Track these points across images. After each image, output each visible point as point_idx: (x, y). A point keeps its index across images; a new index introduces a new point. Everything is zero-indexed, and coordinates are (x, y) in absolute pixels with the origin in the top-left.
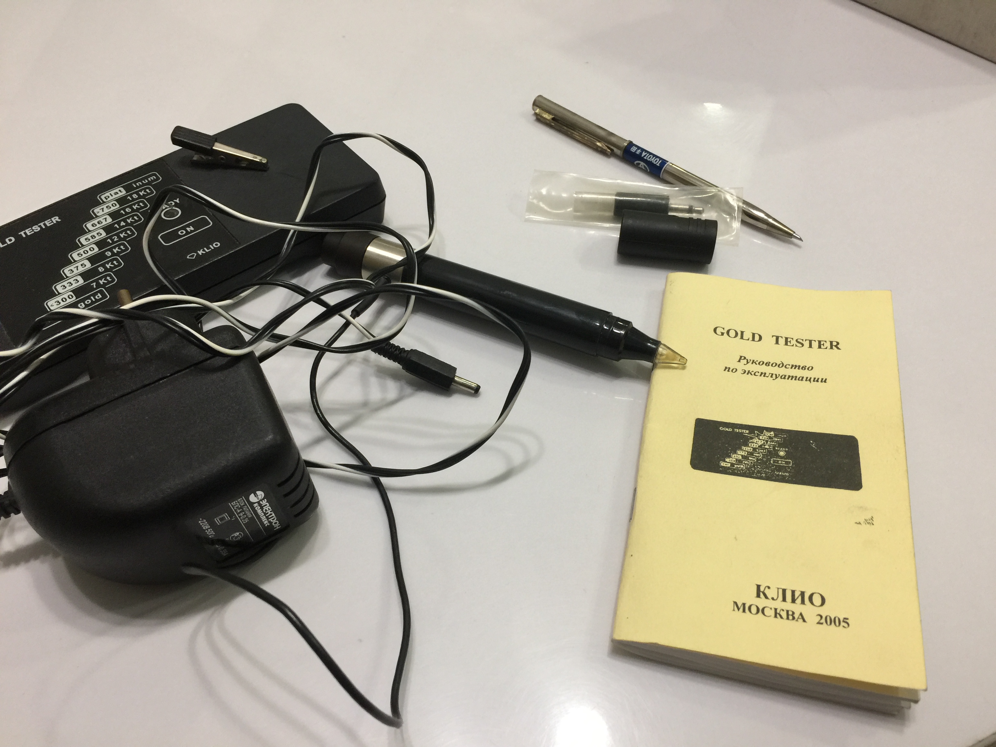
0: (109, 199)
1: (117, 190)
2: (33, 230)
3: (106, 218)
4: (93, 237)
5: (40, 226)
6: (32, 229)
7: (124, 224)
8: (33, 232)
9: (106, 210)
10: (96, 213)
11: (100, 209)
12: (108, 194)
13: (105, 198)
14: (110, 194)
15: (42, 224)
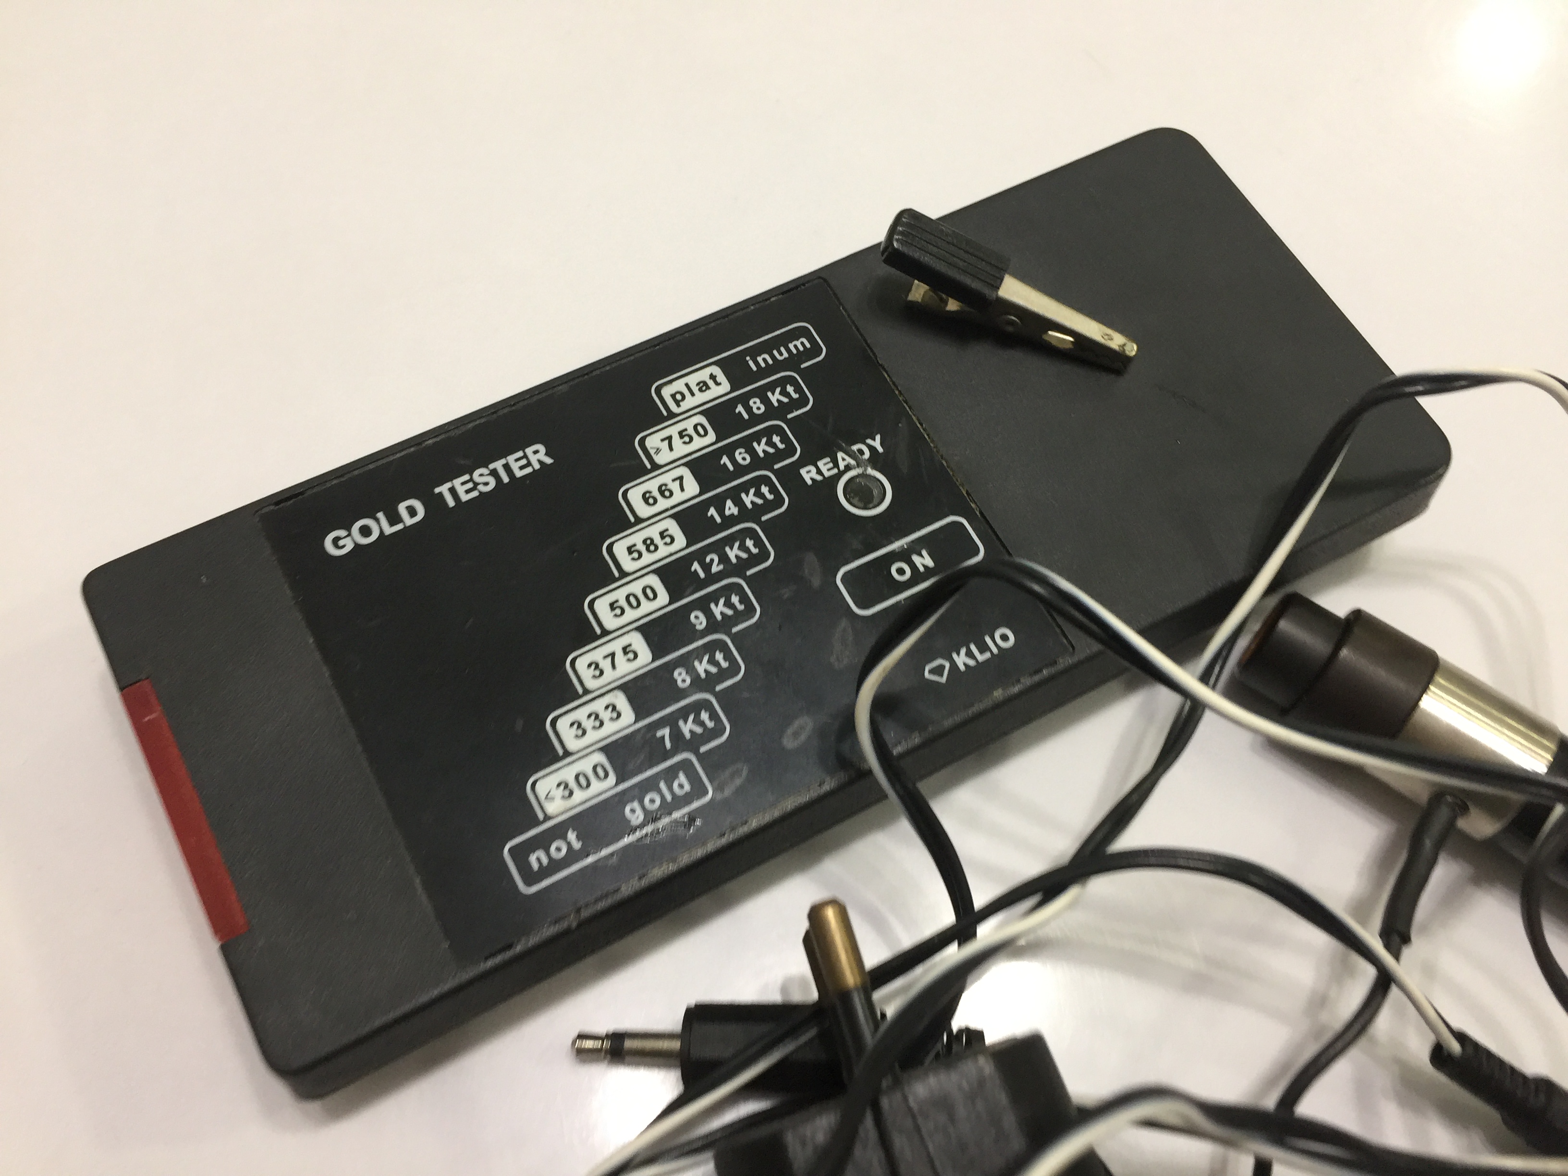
0: (685, 405)
1: (703, 375)
2: (476, 485)
3: (681, 478)
4: (649, 544)
5: (494, 473)
6: (471, 480)
7: (735, 511)
8: (475, 494)
9: (681, 449)
10: (652, 452)
11: (662, 440)
12: (679, 386)
13: (673, 396)
14: (687, 385)
15: (498, 465)
